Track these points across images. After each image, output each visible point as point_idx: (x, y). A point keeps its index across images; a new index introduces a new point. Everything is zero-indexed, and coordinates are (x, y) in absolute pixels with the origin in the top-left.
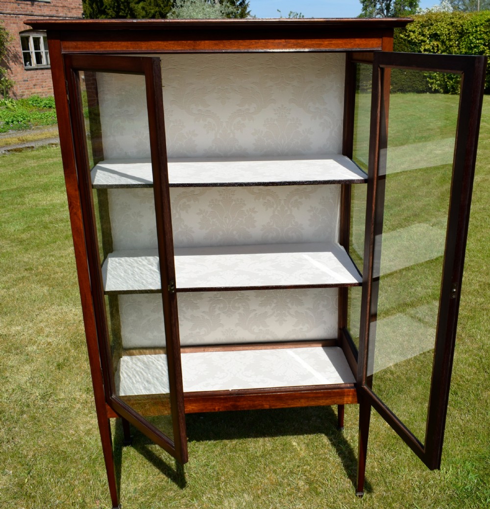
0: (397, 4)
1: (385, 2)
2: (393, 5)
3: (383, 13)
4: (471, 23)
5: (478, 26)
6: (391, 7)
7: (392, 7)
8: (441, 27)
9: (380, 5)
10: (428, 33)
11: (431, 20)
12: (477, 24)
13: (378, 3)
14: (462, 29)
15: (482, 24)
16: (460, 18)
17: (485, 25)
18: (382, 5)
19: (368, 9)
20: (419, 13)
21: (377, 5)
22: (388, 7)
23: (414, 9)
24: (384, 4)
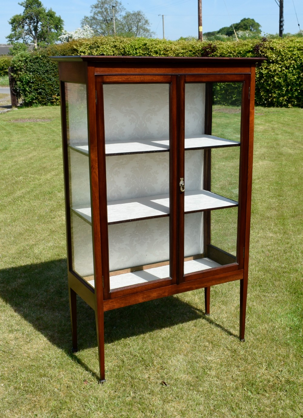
0: (43, 27)
2: (40, 27)
3: (32, 33)
4: (131, 46)
5: (137, 49)
6: (38, 29)
8: (107, 49)
9: (28, 27)
10: (96, 54)
11: (97, 43)
12: (136, 47)
14: (124, 51)
15: (140, 48)
16: (121, 42)
17: (143, 49)
19: (17, 30)
20: (64, 34)
21: (25, 26)
22: (36, 29)
23: (59, 31)
24: (31, 26)
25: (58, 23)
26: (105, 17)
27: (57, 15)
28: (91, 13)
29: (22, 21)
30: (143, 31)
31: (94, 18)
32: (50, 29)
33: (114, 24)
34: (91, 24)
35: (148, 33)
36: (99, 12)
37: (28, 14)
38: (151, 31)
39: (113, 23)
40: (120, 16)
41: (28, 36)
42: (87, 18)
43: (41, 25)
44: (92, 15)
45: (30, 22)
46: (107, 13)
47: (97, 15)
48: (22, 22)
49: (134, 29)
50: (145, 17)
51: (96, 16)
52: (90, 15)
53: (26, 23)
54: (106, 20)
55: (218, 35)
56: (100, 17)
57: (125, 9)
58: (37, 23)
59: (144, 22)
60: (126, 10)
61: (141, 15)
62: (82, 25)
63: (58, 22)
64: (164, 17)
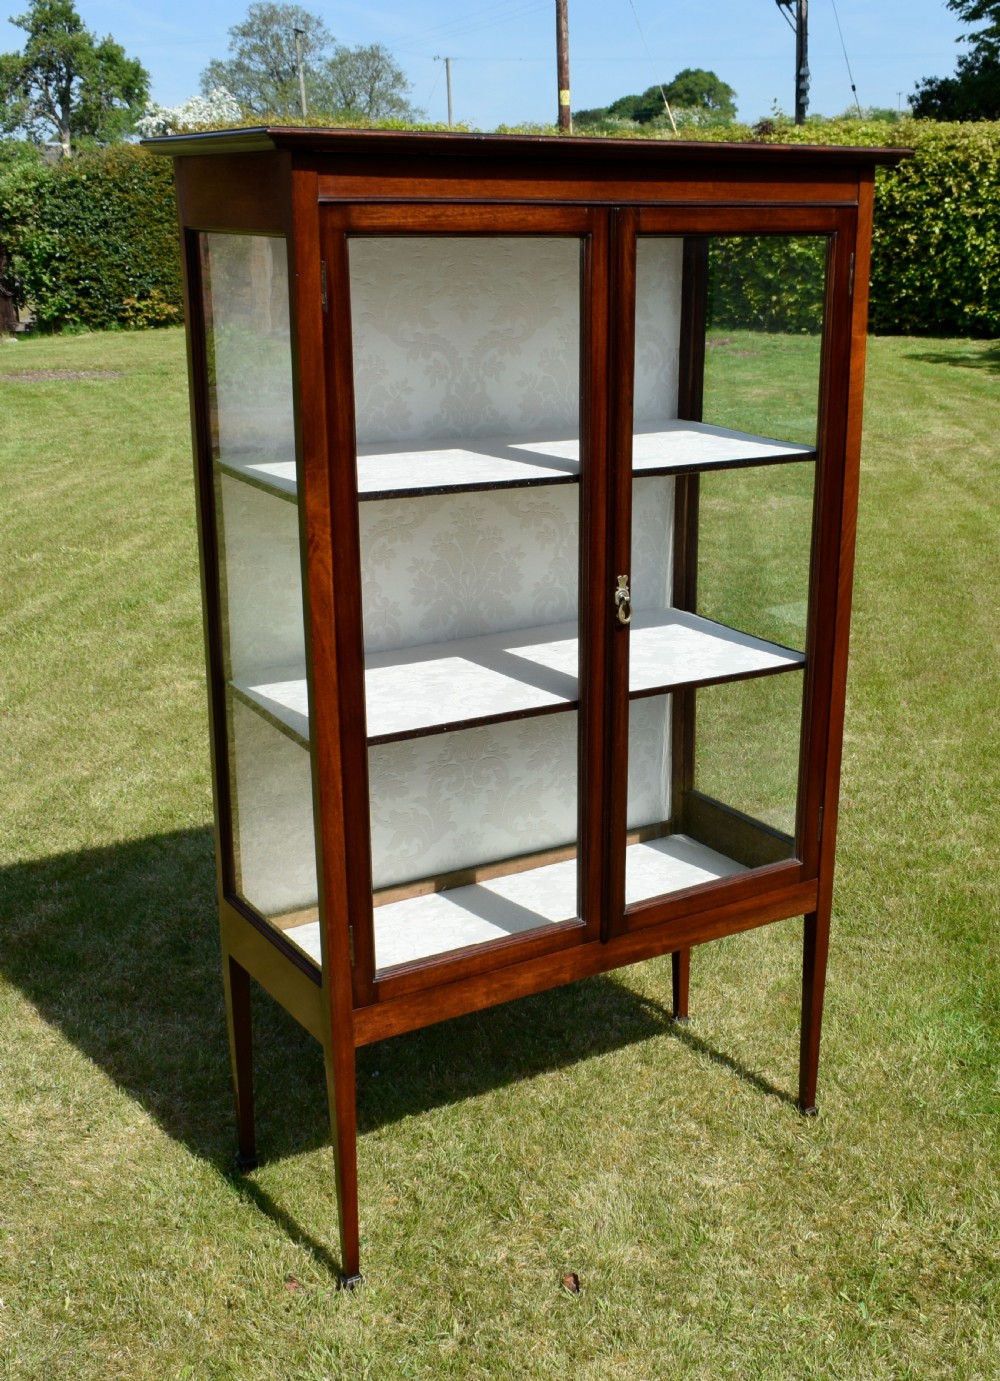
0: (88, 91)
1: (54, 83)
2: (77, 91)
3: (54, 114)
6: (72, 97)
7: (76, 99)
9: (41, 92)
13: (34, 85)
18: (47, 91)
19: (7, 102)
20: (152, 115)
21: (32, 90)
22: (64, 97)
23: (137, 106)
24: (51, 90)
25: (132, 81)
26: (272, 65)
27: (129, 56)
28: (231, 50)
29: (21, 73)
30: (389, 107)
31: (240, 67)
32: (109, 98)
33: (302, 85)
34: (233, 85)
35: (403, 113)
36: (255, 48)
37: (40, 51)
38: (413, 106)
39: (299, 84)
40: (318, 61)
41: (42, 119)
42: (219, 65)
43: (81, 86)
44: (234, 56)
45: (46, 78)
46: (280, 51)
47: (250, 58)
48: (23, 77)
49: (362, 99)
50: (393, 63)
51: (246, 61)
52: (227, 57)
53: (36, 80)
54: (278, 73)
55: (609, 121)
56: (257, 65)
57: (333, 39)
58: (70, 80)
59: (390, 78)
60: (335, 44)
61: (382, 59)
62: (204, 87)
63: (131, 77)
64: (451, 63)
